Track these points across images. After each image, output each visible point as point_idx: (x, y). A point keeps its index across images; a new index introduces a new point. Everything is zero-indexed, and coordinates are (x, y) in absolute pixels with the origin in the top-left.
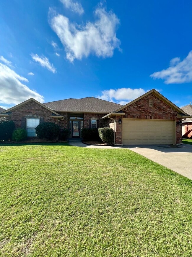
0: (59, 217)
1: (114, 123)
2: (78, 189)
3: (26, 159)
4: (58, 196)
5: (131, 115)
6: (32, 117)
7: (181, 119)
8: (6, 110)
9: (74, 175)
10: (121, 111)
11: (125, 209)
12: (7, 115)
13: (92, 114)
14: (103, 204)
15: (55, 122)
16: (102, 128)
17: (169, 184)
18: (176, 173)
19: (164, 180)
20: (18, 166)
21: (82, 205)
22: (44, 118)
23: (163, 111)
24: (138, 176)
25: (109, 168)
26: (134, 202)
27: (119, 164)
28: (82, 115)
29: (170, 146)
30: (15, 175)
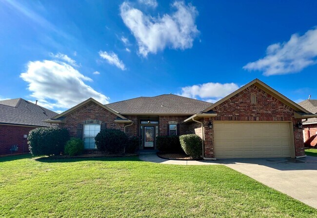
1: (202, 128)
3: (78, 182)
5: (225, 116)
6: (91, 123)
7: (300, 119)
8: (58, 115)
9: (143, 211)
10: (211, 111)
12: (59, 121)
13: (171, 117)
15: (121, 129)
16: (185, 136)
18: (311, 208)
20: (64, 194)
22: (106, 124)
23: (272, 110)
25: (198, 198)
27: (213, 190)
28: (156, 118)
29: (287, 160)
30: (57, 209)
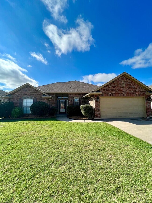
0: (39, 198)
1: (93, 101)
2: (61, 164)
3: (20, 133)
4: (41, 171)
5: (107, 94)
6: (28, 98)
7: (149, 96)
8: (7, 93)
9: (58, 149)
10: (98, 91)
11: (107, 188)
12: (8, 97)
13: (76, 94)
14: (84, 182)
15: (46, 101)
16: (84, 105)
17: (148, 157)
19: (142, 154)
20: (11, 140)
21: (63, 183)
22: (36, 99)
23: (134, 90)
24: (116, 149)
25: (90, 141)
26: (115, 179)
27: (98, 137)
28: (67, 95)
29: (142, 119)
30: (7, 149)
